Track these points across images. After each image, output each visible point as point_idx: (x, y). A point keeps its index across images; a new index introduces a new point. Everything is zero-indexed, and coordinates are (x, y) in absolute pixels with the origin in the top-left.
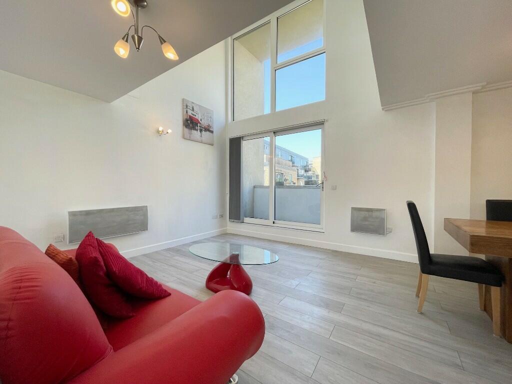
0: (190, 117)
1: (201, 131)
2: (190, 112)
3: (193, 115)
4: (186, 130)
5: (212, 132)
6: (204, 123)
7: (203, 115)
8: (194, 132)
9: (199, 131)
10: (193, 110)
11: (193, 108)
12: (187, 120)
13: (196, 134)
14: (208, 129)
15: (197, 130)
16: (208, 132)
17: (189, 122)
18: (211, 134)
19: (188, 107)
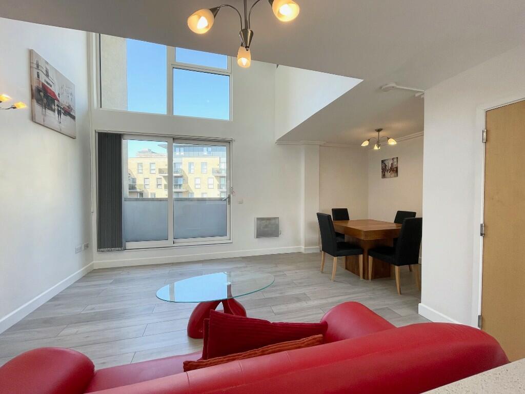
0: (43, 85)
1: (59, 113)
2: (43, 78)
3: (47, 83)
4: (38, 108)
5: (73, 118)
6: (63, 100)
7: (62, 88)
8: (49, 112)
9: (56, 112)
10: (47, 75)
11: (47, 71)
12: (39, 91)
13: (52, 117)
14: (67, 112)
15: (54, 111)
16: (68, 117)
17: (42, 94)
18: (72, 120)
19: (39, 68)
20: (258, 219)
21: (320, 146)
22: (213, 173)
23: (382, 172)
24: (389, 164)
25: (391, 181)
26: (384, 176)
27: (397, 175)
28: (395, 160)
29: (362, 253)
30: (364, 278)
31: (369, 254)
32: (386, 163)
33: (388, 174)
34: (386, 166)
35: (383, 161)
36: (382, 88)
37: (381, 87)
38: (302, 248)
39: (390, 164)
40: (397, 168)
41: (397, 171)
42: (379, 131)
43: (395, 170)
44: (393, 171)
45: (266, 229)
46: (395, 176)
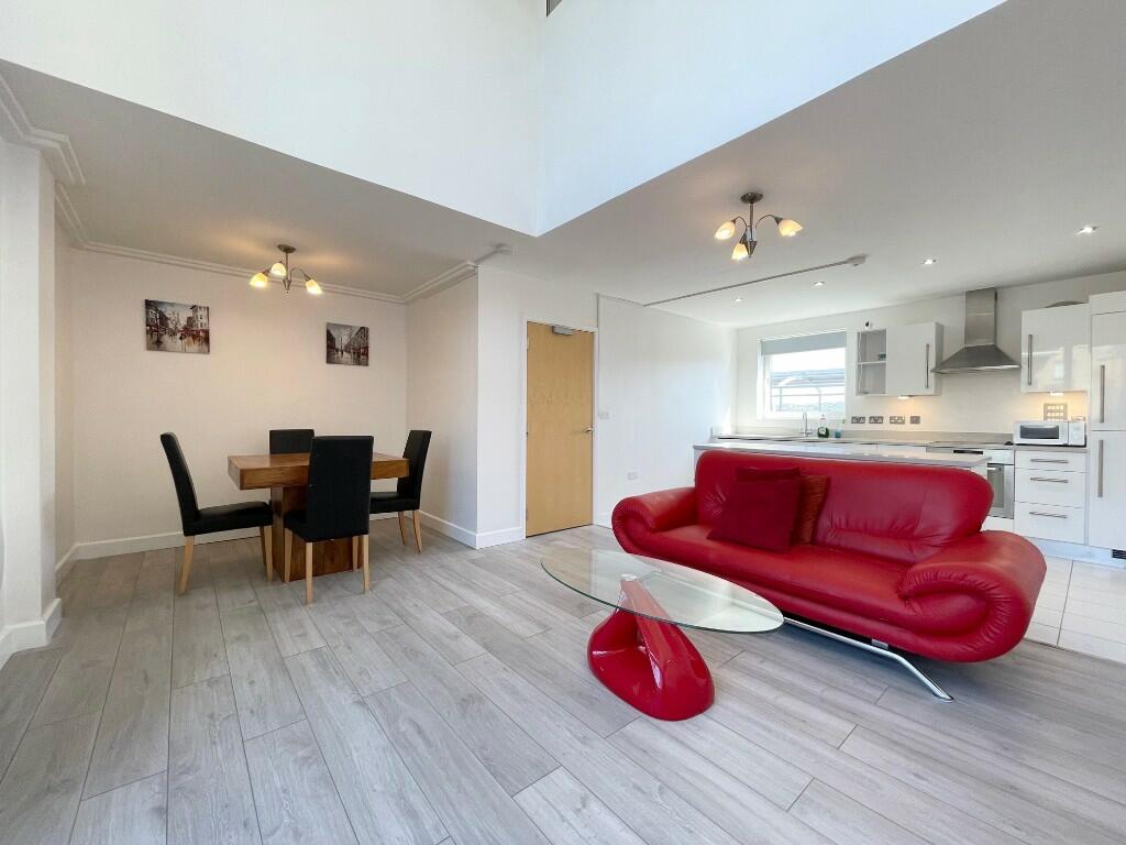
23: (149, 333)
24: (178, 317)
28: (202, 313)
32: (166, 310)
34: (163, 319)
35: (149, 304)
39: (182, 316)
40: (207, 332)
42: (288, 250)
43: (200, 337)
46: (200, 352)
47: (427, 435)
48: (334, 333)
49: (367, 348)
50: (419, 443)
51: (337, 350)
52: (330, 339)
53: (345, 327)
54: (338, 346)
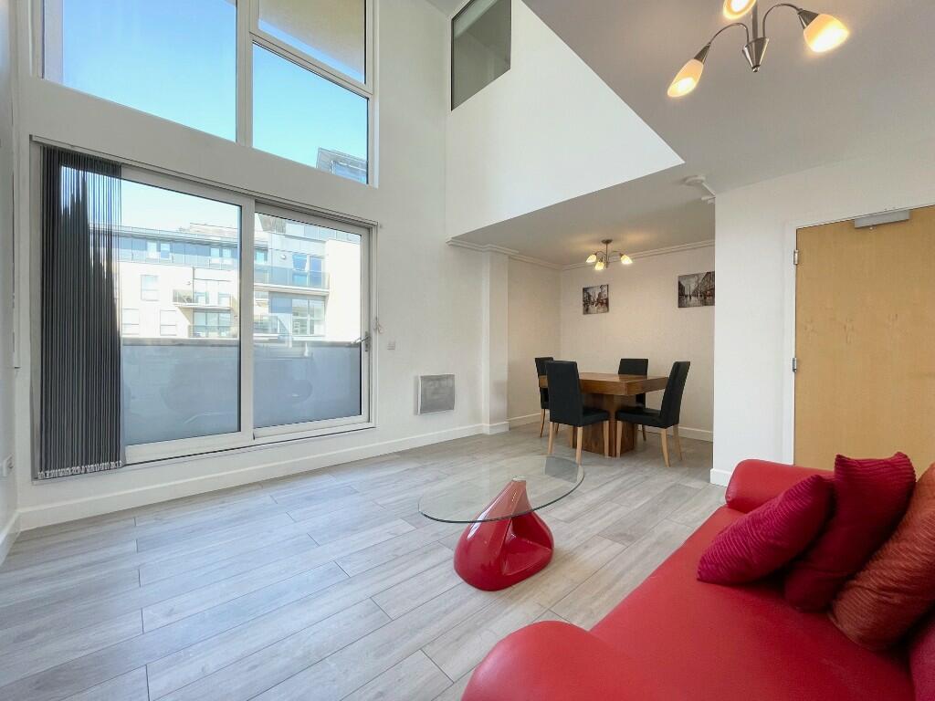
20: (424, 378)
21: (510, 257)
22: (175, 300)
23: (584, 305)
24: (595, 294)
25: (597, 318)
26: (587, 311)
27: (608, 310)
28: (605, 288)
29: (607, 418)
30: (610, 455)
31: (617, 418)
32: (591, 292)
33: (593, 308)
34: (589, 296)
35: (585, 290)
36: (687, 181)
37: (685, 180)
38: (486, 427)
39: (597, 293)
40: (607, 299)
41: (607, 304)
42: (607, 242)
43: (604, 303)
44: (602, 304)
45: (436, 397)
46: (604, 312)
47: (687, 365)
48: (683, 283)
49: (713, 289)
50: (680, 370)
51: (686, 296)
52: (681, 288)
53: (693, 276)
54: (687, 292)
